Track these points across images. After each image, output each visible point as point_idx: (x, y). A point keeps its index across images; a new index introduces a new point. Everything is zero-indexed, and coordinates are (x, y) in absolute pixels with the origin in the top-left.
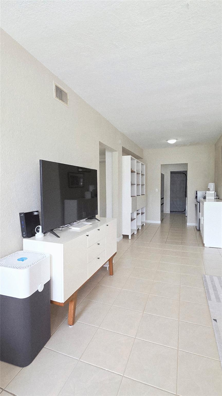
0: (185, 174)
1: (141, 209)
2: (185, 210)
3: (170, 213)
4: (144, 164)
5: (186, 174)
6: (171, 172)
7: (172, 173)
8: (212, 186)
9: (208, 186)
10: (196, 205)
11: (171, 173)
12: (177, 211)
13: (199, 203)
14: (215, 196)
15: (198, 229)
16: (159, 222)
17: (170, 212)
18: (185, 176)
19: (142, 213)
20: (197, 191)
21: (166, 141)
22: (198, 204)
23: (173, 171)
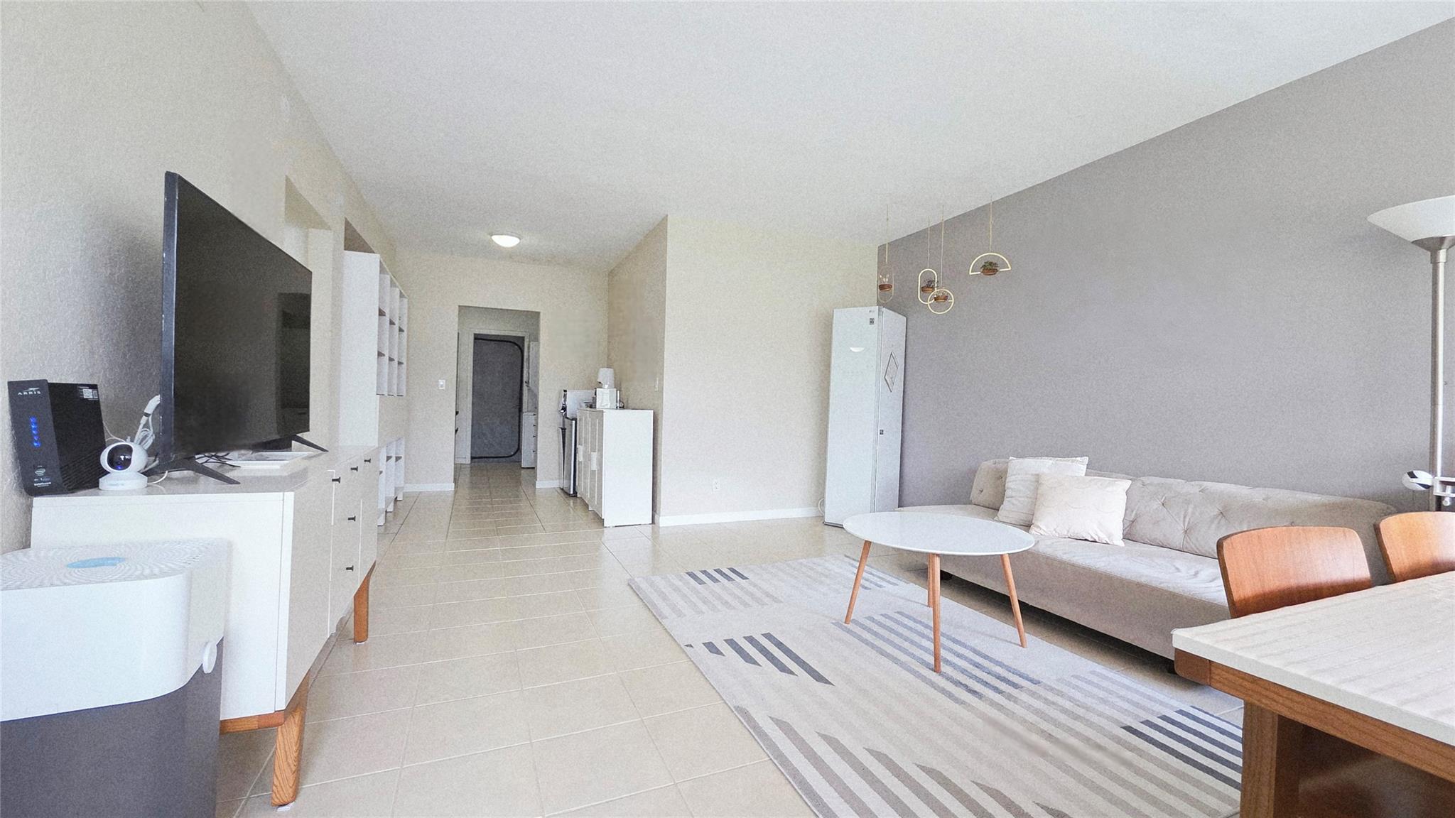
0: (519, 347)
1: (395, 443)
2: (519, 449)
3: (471, 462)
4: (406, 295)
5: (521, 346)
6: (475, 334)
7: (478, 338)
8: (606, 375)
9: (597, 377)
10: (564, 429)
11: (475, 339)
12: (493, 455)
13: (574, 422)
14: (617, 402)
15: (572, 493)
16: (450, 487)
17: (472, 458)
18: (519, 351)
19: (398, 458)
20: (565, 391)
21: (489, 236)
22: (571, 425)
23: (485, 335)
